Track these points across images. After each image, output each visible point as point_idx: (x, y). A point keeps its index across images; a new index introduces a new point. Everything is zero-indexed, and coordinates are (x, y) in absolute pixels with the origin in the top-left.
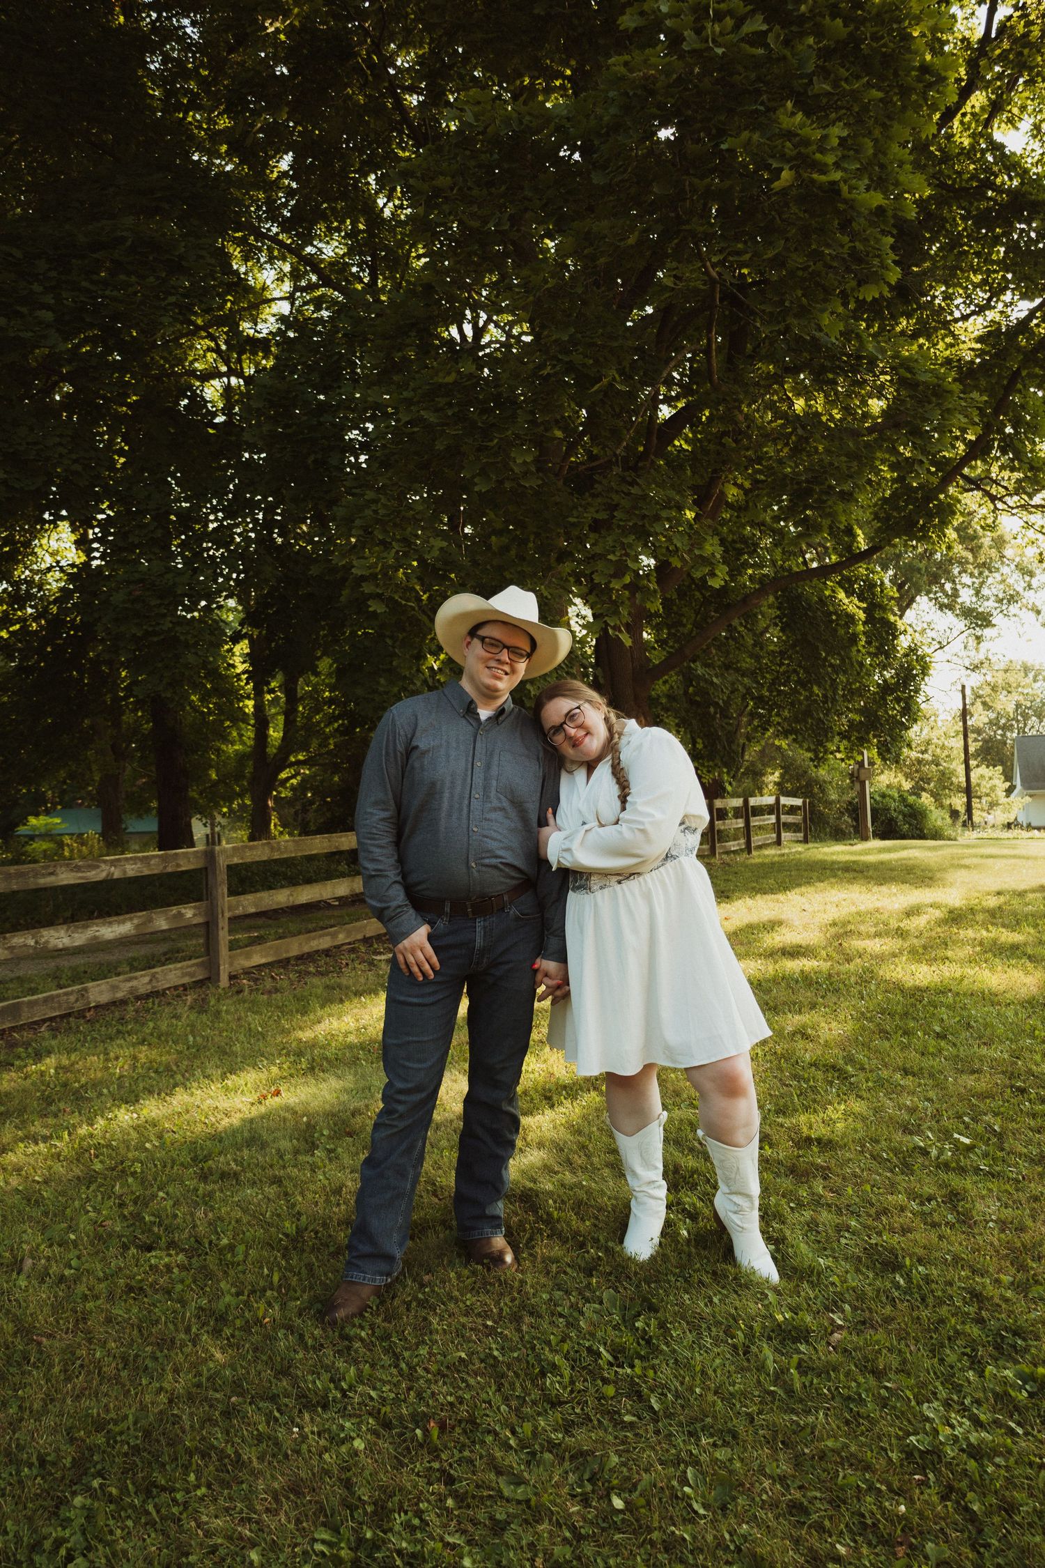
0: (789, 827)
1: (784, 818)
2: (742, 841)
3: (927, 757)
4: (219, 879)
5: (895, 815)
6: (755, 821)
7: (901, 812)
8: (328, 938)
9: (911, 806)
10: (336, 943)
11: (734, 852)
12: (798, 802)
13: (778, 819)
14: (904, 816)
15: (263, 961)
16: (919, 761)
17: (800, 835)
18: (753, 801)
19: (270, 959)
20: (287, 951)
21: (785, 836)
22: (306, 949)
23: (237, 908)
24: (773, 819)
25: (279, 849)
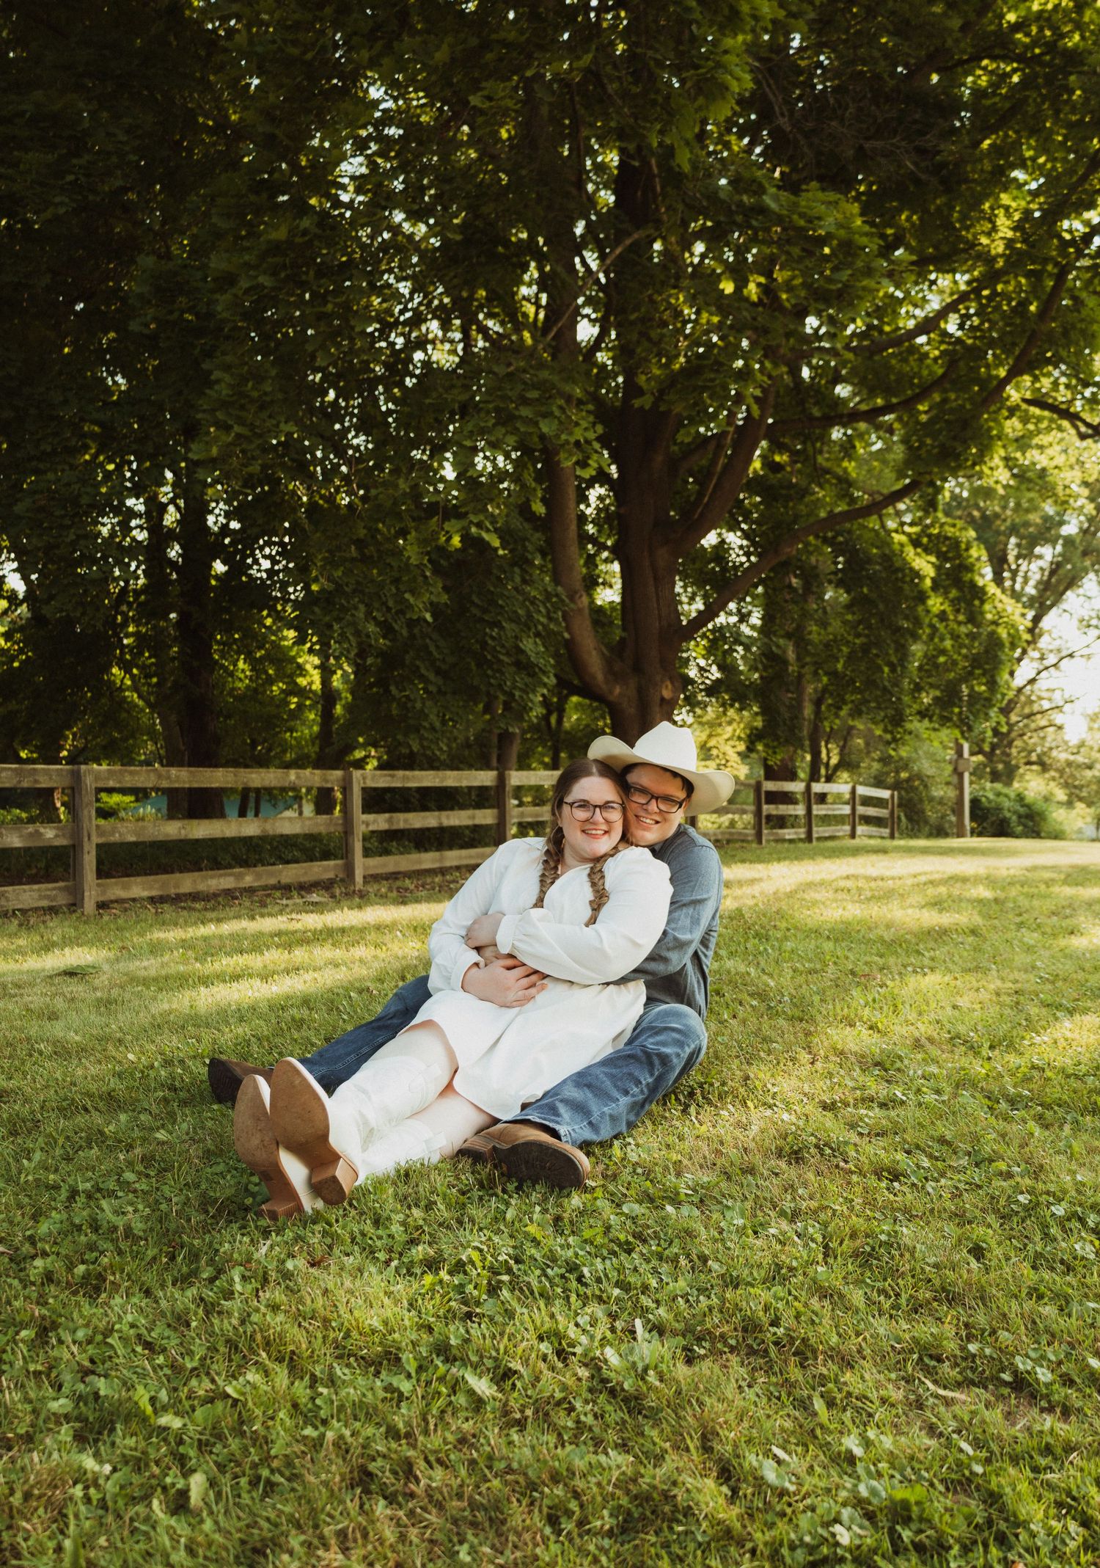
0: (867, 820)
1: (861, 810)
2: (802, 830)
3: (1080, 759)
4: (85, 800)
5: (1008, 815)
6: (818, 810)
7: (1015, 812)
8: (231, 879)
9: (1028, 806)
10: (242, 885)
11: (791, 841)
12: (885, 794)
13: (854, 809)
14: (1020, 817)
15: (146, 894)
16: (1069, 764)
17: (886, 832)
18: (817, 788)
19: (154, 893)
20: (177, 886)
21: (860, 829)
22: (202, 887)
23: (113, 834)
24: (846, 810)
25: (169, 778)
